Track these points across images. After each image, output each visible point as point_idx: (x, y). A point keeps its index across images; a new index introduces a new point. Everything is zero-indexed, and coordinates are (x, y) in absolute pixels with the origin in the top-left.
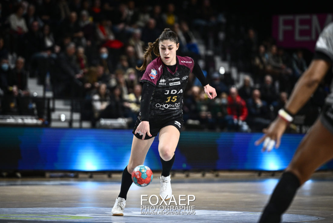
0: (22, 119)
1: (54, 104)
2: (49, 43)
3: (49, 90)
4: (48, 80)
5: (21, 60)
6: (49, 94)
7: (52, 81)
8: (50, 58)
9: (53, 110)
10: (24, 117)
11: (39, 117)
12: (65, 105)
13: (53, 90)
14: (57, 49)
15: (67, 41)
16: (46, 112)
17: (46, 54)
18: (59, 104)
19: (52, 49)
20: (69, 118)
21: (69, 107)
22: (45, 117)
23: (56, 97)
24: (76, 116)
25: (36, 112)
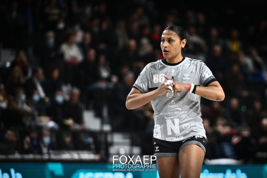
0: (79, 154)
1: (112, 138)
2: (105, 74)
3: (107, 123)
4: (105, 112)
5: (76, 91)
6: (107, 128)
7: (110, 113)
8: (108, 89)
9: (111, 144)
10: (80, 152)
11: (97, 152)
12: (125, 138)
13: (111, 123)
14: (115, 79)
15: (125, 70)
16: (103, 146)
17: (102, 85)
18: (117, 138)
19: (108, 80)
20: (128, 152)
21: (127, 141)
22: (103, 152)
23: (115, 130)
24: (136, 150)
25: (93, 146)
